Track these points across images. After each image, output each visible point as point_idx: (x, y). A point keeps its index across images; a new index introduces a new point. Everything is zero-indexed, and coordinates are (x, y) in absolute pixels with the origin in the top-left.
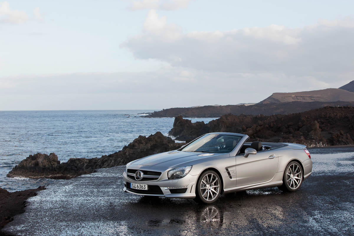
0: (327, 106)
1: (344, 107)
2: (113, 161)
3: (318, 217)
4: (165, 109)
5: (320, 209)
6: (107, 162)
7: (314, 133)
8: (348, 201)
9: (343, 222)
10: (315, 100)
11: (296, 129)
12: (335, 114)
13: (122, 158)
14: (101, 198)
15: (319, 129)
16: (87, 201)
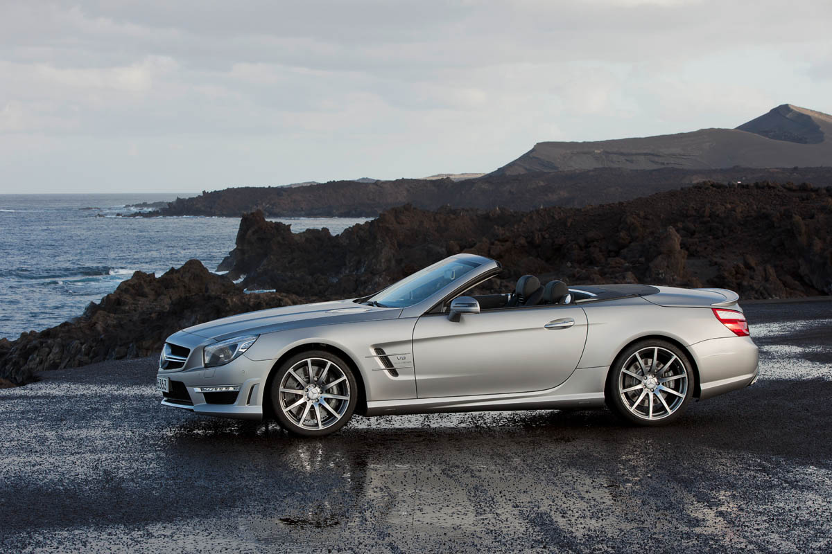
0: (705, 183)
1: (757, 186)
2: (56, 350)
3: (729, 510)
4: (209, 190)
5: (732, 486)
6: (37, 352)
7: (666, 264)
8: (812, 464)
9: (807, 524)
10: (663, 164)
11: (610, 251)
12: (729, 206)
13: (83, 341)
14: (72, 458)
15: (680, 253)
16: (34, 466)
